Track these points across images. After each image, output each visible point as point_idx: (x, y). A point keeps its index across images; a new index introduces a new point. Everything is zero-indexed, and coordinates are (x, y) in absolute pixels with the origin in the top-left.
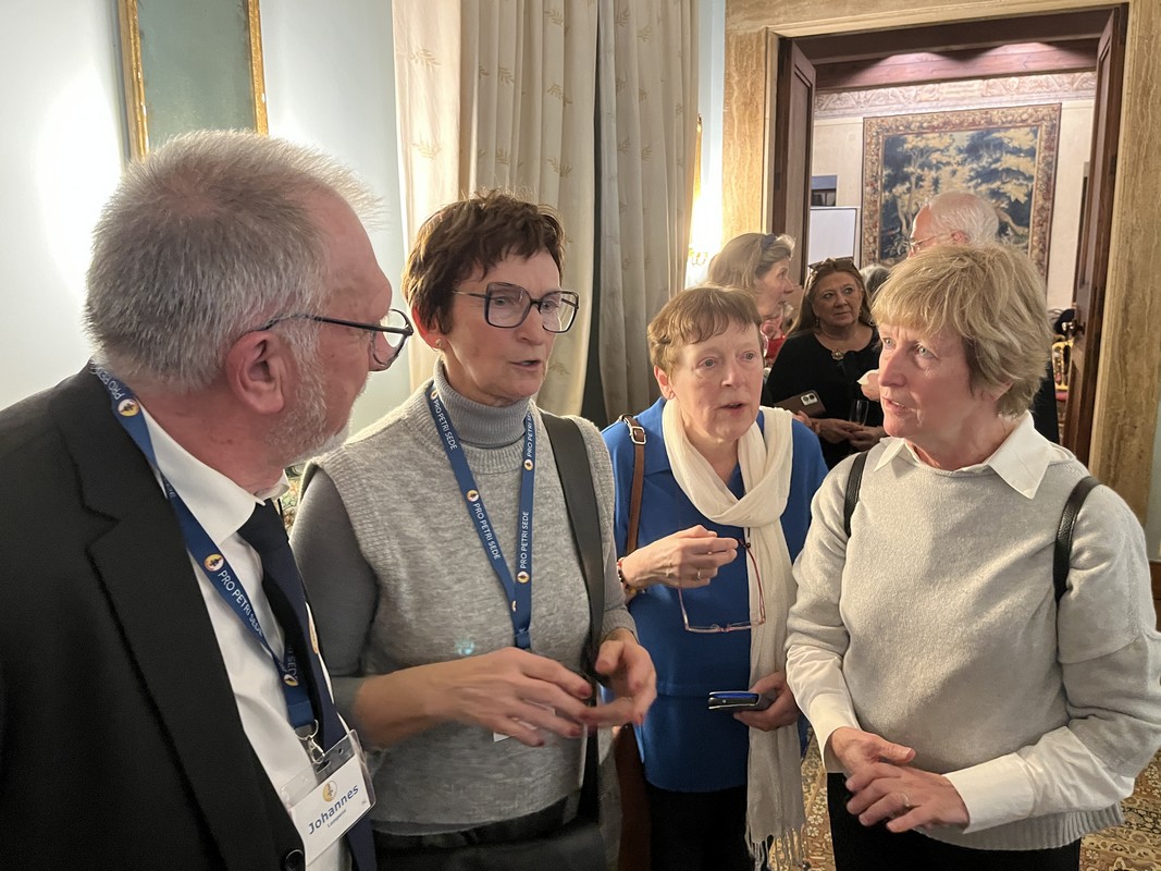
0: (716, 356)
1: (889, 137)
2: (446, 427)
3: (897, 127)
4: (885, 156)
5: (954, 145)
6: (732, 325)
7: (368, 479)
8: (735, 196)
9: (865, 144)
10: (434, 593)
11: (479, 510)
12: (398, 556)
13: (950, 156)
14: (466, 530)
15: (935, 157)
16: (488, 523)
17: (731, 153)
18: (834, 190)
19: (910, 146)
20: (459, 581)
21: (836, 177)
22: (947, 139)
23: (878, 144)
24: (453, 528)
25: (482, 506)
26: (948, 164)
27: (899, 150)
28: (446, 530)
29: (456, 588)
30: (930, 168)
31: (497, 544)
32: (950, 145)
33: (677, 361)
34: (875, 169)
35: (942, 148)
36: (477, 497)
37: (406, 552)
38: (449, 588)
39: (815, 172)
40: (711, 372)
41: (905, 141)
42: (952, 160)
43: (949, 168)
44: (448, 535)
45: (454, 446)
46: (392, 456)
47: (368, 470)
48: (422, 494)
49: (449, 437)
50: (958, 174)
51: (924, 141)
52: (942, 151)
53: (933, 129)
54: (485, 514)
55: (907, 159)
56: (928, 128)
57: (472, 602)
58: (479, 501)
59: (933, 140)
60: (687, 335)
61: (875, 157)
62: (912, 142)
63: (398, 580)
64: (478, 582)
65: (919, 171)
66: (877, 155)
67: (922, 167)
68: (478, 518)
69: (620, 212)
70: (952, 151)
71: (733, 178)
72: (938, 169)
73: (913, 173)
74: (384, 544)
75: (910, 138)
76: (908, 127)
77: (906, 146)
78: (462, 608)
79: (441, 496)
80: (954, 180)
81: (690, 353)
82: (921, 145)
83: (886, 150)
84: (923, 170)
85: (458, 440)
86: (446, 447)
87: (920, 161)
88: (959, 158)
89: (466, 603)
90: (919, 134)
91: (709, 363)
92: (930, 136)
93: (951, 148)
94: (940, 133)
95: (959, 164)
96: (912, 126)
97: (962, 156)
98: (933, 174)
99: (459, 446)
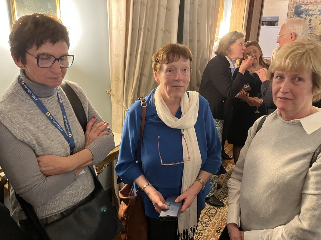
0: (174, 69)
1: (297, 5)
2: (31, 94)
3: (300, 2)
4: (295, 11)
5: (318, 9)
6: (181, 59)
7: (10, 115)
8: (234, 20)
9: (289, 7)
10: (47, 146)
11: (52, 118)
12: (31, 137)
13: (316, 12)
14: (48, 125)
15: (311, 12)
16: (56, 121)
17: (235, 7)
18: (278, 21)
19: (303, 8)
20: (53, 141)
21: (279, 17)
22: (315, 7)
23: (293, 7)
24: (44, 125)
25: (52, 117)
26: (315, 15)
27: (300, 9)
28: (41, 127)
29: (53, 143)
30: (309, 16)
31: (61, 127)
32: (316, 9)
33: (161, 68)
34: (291, 15)
35: (313, 9)
36: (50, 114)
37: (33, 135)
38: (51, 144)
39: (264, 15)
40: (171, 74)
41: (302, 7)
42: (316, 14)
43: (315, 16)
44: (43, 128)
45: (36, 100)
46: (14, 106)
47: (9, 112)
48: (29, 117)
49: (34, 97)
50: (318, 18)
51: (308, 7)
52: (313, 10)
53: (311, 3)
54: (54, 119)
55: (302, 13)
56: (309, 3)
57: (59, 146)
58: (51, 115)
59: (311, 7)
60: (165, 61)
61: (292, 11)
62: (304, 7)
63: (34, 144)
64: (58, 139)
65: (305, 16)
66: (293, 11)
67: (306, 15)
68: (52, 121)
69: (190, 24)
70: (317, 11)
71: (234, 15)
72: (311, 16)
73: (303, 17)
74: (25, 135)
75: (303, 6)
76: (303, 2)
77: (302, 8)
78: (57, 149)
79: (36, 116)
80: (316, 20)
81: (165, 67)
82: (307, 8)
83: (295, 9)
84: (307, 16)
85: (37, 97)
86: (34, 100)
87: (306, 13)
88: (318, 13)
89: (58, 147)
90: (306, 5)
91: (170, 71)
92: (310, 5)
93: (316, 10)
94: (313, 4)
95: (318, 15)
96: (305, 2)
97: (319, 12)
98: (310, 18)
99: (38, 99)
